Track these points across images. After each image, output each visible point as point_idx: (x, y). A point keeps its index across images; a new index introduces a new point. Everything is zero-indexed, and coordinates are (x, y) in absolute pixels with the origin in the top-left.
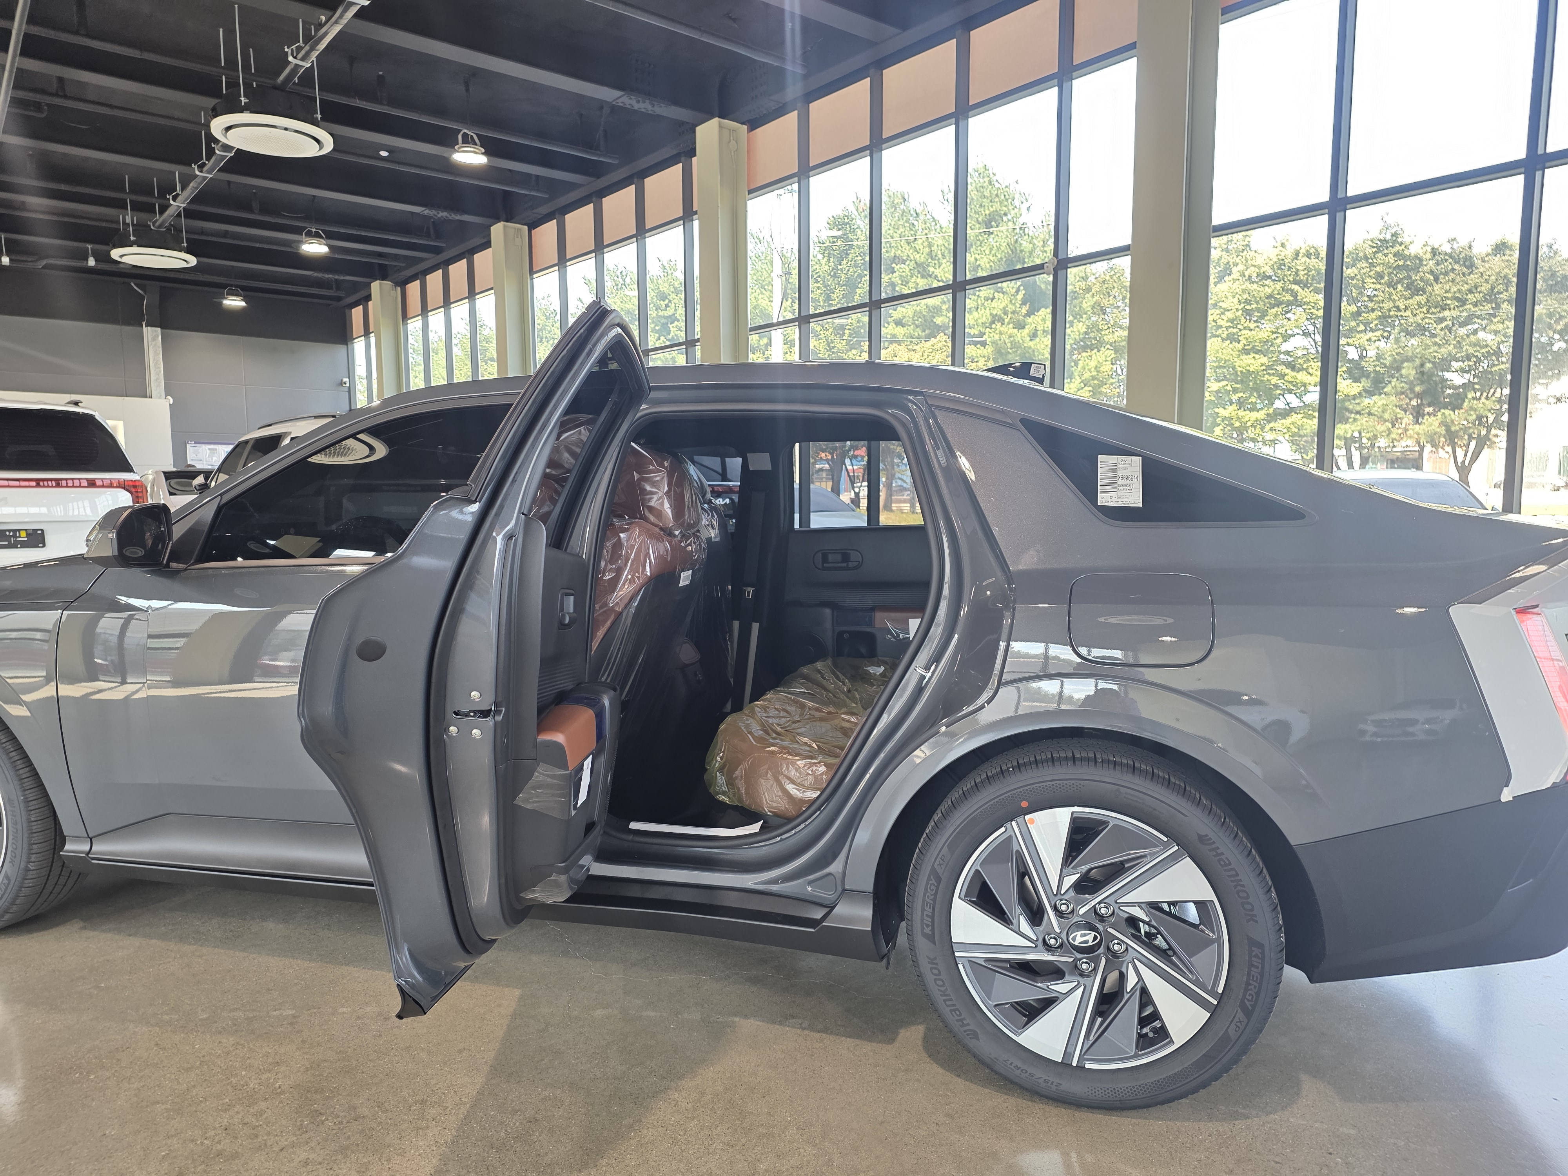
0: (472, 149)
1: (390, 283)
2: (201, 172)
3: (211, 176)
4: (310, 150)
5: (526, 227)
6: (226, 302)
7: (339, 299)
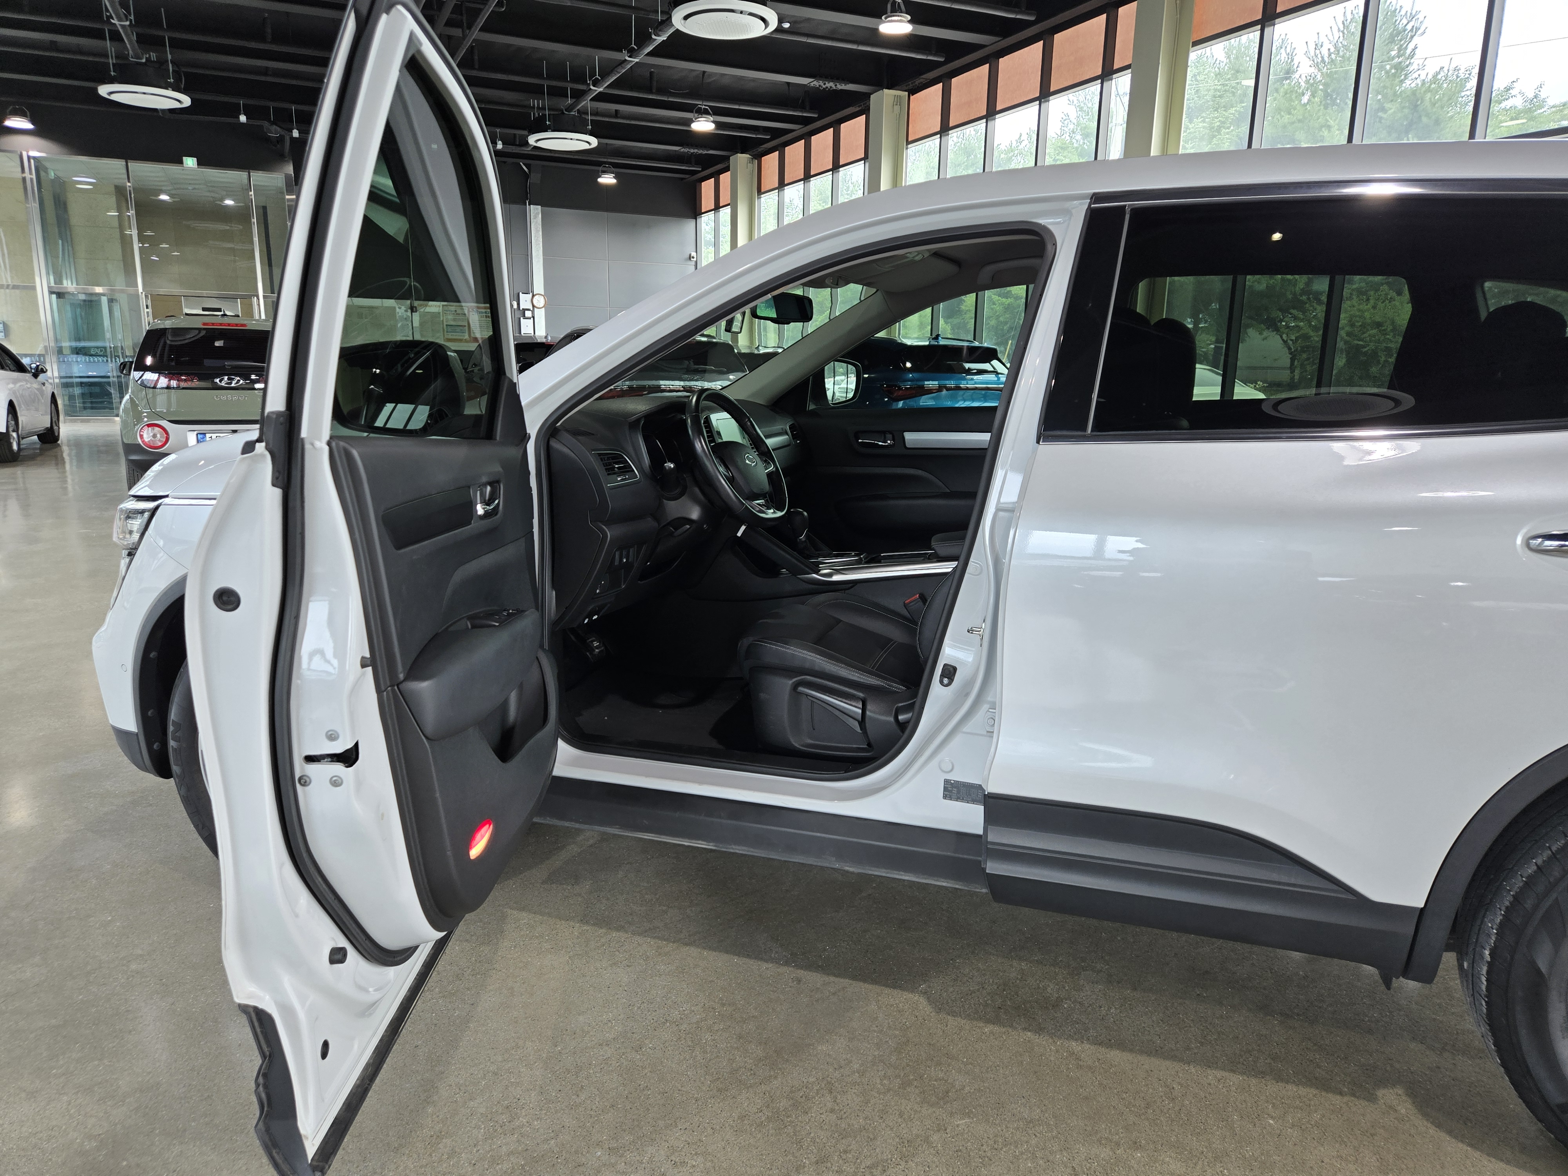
0: (899, 18)
1: (748, 156)
2: (630, 57)
3: (638, 60)
4: (757, 31)
5: (907, 93)
6: (600, 180)
7: (694, 173)
